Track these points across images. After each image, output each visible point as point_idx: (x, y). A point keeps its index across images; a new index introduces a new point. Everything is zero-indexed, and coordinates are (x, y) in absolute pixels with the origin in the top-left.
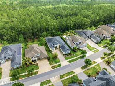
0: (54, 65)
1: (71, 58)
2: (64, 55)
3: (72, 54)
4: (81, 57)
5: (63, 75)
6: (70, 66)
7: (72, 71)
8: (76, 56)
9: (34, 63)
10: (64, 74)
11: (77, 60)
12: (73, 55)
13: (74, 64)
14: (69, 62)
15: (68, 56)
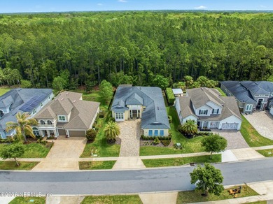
0: (94, 159)
1: (162, 153)
2: (143, 138)
3: (173, 141)
4: (199, 157)
5: (96, 197)
6: (141, 178)
7: (137, 196)
8: (182, 152)
9: (48, 139)
10: (100, 197)
11: (181, 164)
12: (175, 146)
13: (157, 175)
14: (146, 162)
15: (155, 144)
